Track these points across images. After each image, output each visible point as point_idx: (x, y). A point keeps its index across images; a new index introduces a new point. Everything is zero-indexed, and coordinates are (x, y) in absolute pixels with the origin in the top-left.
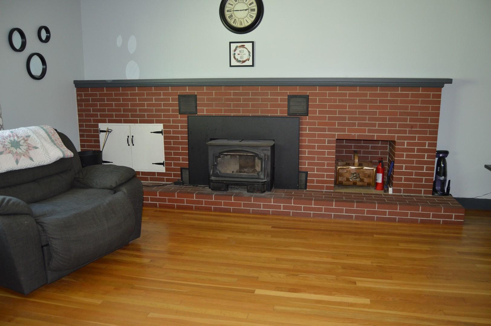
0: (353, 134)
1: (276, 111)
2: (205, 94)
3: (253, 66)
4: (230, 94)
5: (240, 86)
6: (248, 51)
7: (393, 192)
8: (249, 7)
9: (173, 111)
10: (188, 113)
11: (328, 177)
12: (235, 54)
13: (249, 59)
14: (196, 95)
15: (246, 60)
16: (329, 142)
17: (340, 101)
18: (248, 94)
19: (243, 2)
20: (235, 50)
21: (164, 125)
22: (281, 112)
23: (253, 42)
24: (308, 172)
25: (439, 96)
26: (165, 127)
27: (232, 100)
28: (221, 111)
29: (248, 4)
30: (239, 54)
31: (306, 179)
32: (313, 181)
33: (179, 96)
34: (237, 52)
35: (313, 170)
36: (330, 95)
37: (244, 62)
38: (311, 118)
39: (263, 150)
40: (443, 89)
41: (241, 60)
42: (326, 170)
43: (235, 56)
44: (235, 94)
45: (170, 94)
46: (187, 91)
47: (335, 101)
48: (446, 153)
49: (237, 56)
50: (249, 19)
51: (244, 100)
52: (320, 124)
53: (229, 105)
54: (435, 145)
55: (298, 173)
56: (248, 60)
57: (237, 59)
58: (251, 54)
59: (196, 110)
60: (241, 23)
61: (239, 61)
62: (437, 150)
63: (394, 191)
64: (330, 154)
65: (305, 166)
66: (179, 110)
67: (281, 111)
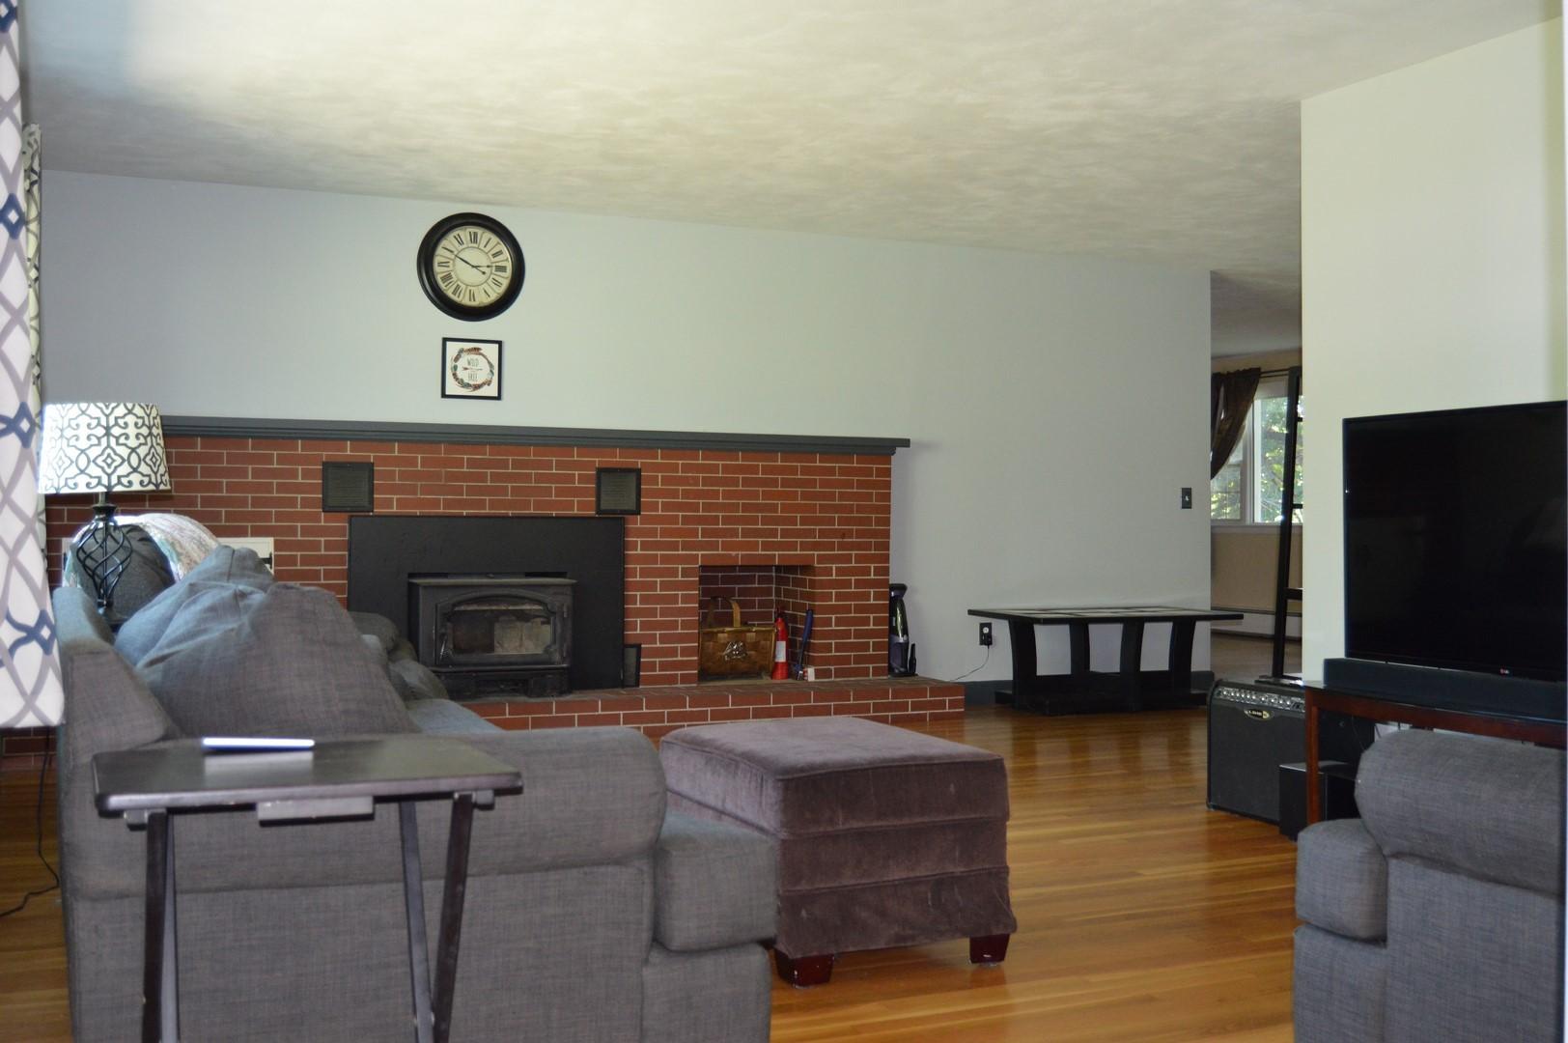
0: (734, 553)
1: (570, 505)
2: (397, 461)
3: (499, 398)
4: (459, 463)
5: (485, 444)
6: (489, 362)
7: (817, 677)
8: (493, 260)
9: (305, 503)
10: (348, 509)
11: (685, 653)
12: (455, 368)
13: (490, 381)
14: (373, 464)
15: (484, 384)
16: (685, 572)
17: (706, 481)
18: (504, 464)
19: (478, 248)
20: (457, 359)
21: (276, 542)
22: (582, 505)
23: (500, 343)
24: (643, 646)
25: (888, 472)
26: (278, 546)
27: (465, 477)
28: (435, 504)
29: (490, 255)
30: (466, 369)
31: (638, 662)
32: (653, 664)
33: (324, 464)
34: (462, 363)
35: (652, 639)
36: (686, 468)
37: (477, 387)
38: (646, 520)
39: (555, 594)
40: (893, 458)
41: (472, 383)
42: (681, 638)
43: (458, 372)
44: (472, 463)
45: (300, 460)
46: (348, 452)
47: (696, 481)
48: (902, 588)
49: (460, 374)
50: (492, 289)
51: (495, 477)
52: (665, 533)
53: (459, 491)
54: (886, 571)
55: (623, 650)
56: (489, 385)
57: (462, 380)
58: (496, 371)
59: (371, 501)
60: (472, 297)
61: (467, 386)
62: (891, 582)
63: (818, 674)
64: (687, 599)
65: (636, 630)
66: (324, 500)
67: (580, 506)
